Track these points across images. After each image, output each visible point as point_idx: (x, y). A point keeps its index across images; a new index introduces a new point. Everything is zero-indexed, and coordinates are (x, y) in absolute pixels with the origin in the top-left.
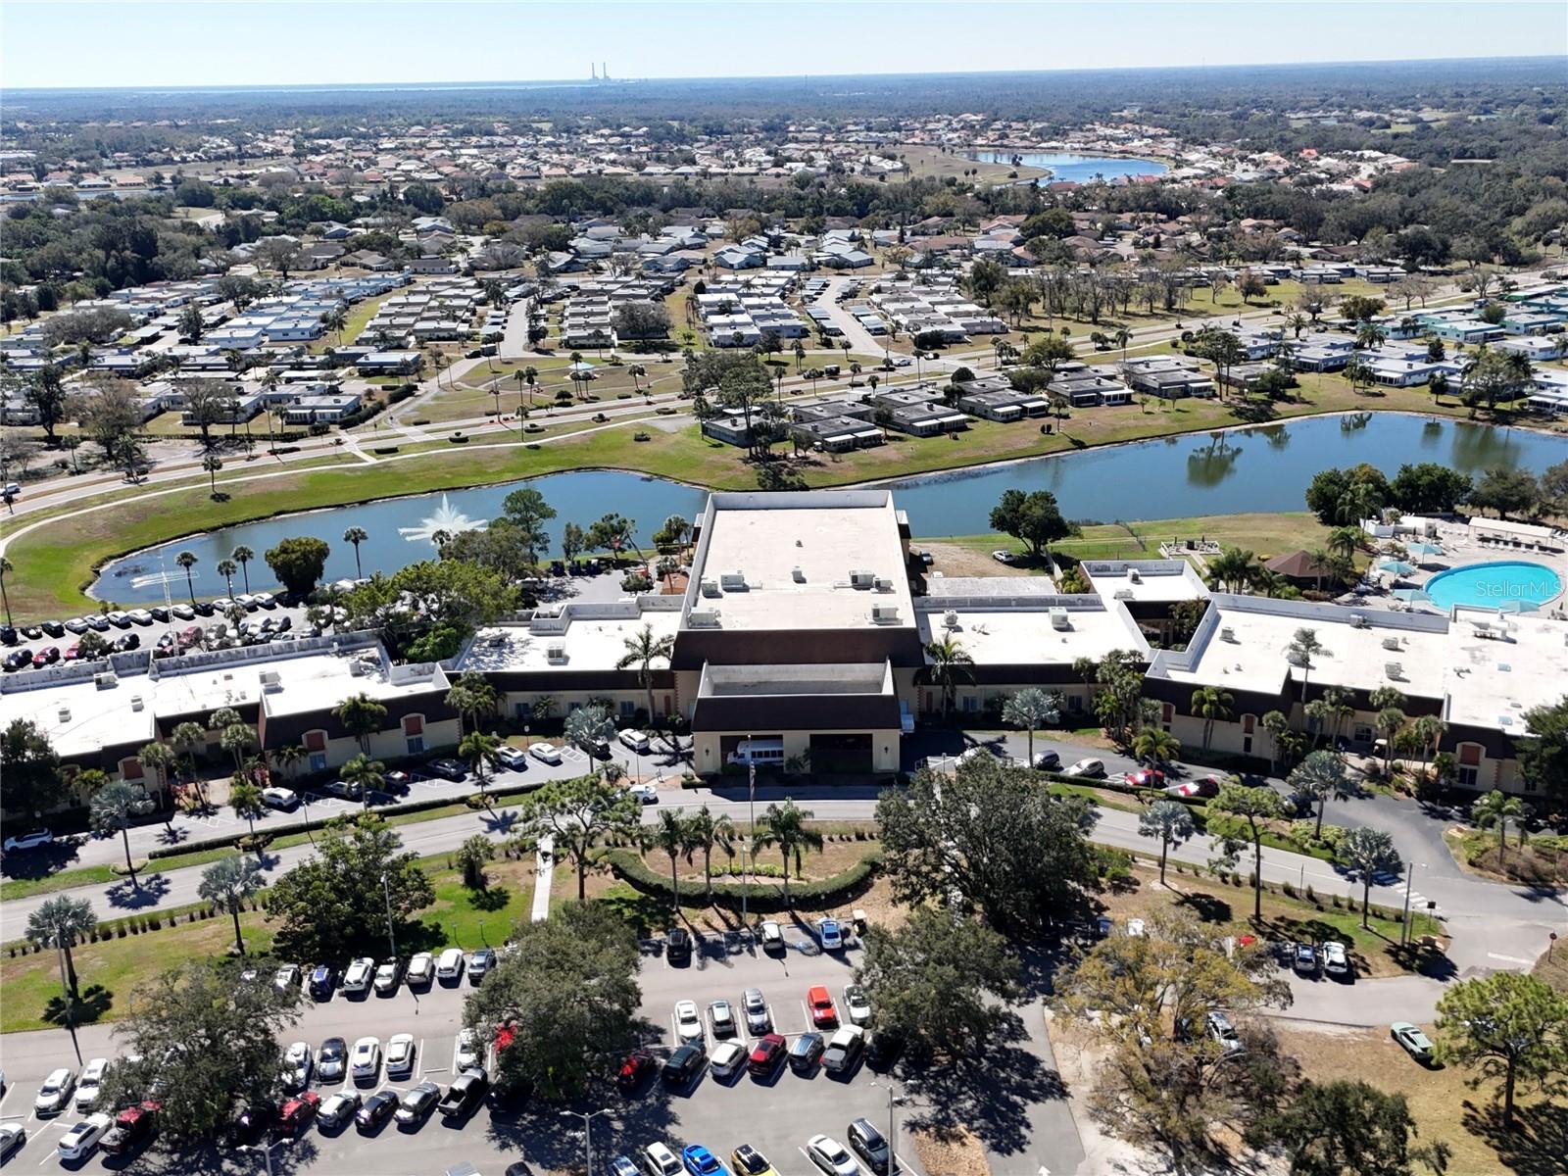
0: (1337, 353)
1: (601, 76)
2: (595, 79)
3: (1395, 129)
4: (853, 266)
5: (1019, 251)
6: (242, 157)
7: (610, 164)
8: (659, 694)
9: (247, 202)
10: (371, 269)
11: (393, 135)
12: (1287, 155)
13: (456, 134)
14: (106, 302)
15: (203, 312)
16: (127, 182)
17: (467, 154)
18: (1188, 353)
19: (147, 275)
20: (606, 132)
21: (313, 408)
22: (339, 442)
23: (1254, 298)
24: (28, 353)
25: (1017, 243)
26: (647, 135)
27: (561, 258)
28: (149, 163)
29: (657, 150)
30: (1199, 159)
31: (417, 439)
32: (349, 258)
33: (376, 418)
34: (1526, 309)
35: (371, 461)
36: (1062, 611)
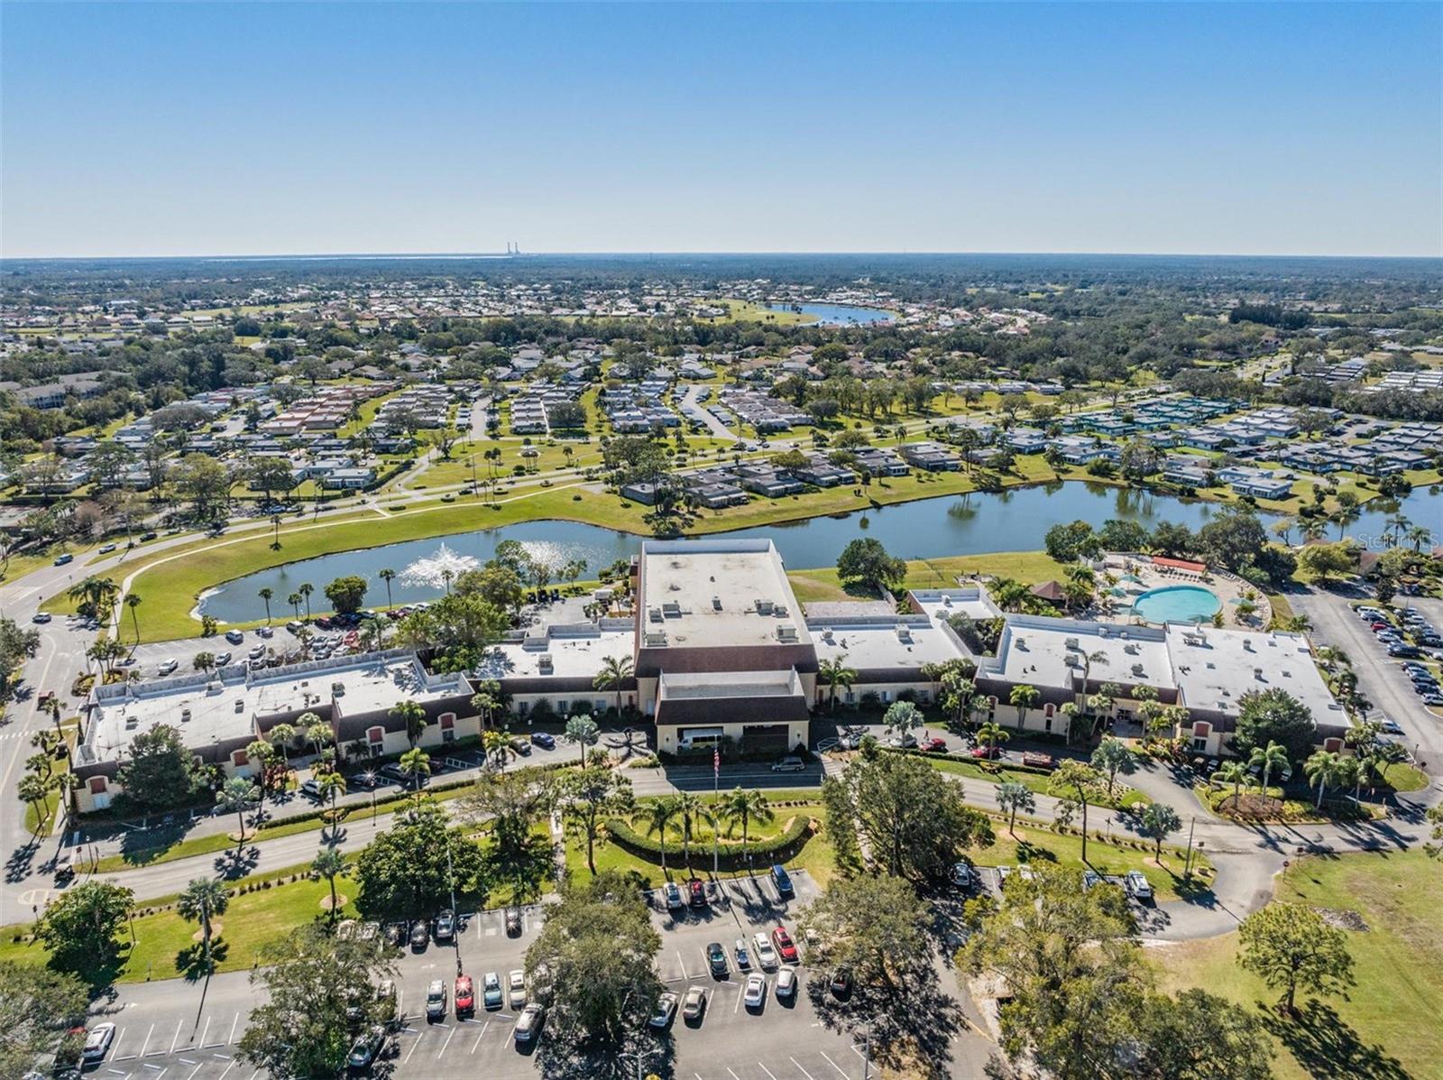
0: (1036, 442)
1: (513, 251)
2: (510, 253)
3: (1032, 296)
4: (705, 378)
5: (813, 369)
6: (276, 302)
7: (529, 308)
8: (625, 694)
9: (284, 333)
10: (373, 379)
11: (378, 288)
12: (969, 310)
13: (421, 288)
14: (191, 402)
15: (260, 409)
16: (202, 319)
17: (429, 302)
18: (938, 440)
19: (217, 383)
20: (523, 287)
21: (344, 478)
22: (364, 502)
23: (971, 404)
24: (139, 438)
25: (811, 364)
26: (551, 289)
27: (504, 372)
28: (214, 307)
29: (558, 299)
30: (915, 313)
31: (419, 500)
32: (357, 371)
33: (388, 484)
34: (1145, 414)
35: (388, 516)
36: (905, 628)
